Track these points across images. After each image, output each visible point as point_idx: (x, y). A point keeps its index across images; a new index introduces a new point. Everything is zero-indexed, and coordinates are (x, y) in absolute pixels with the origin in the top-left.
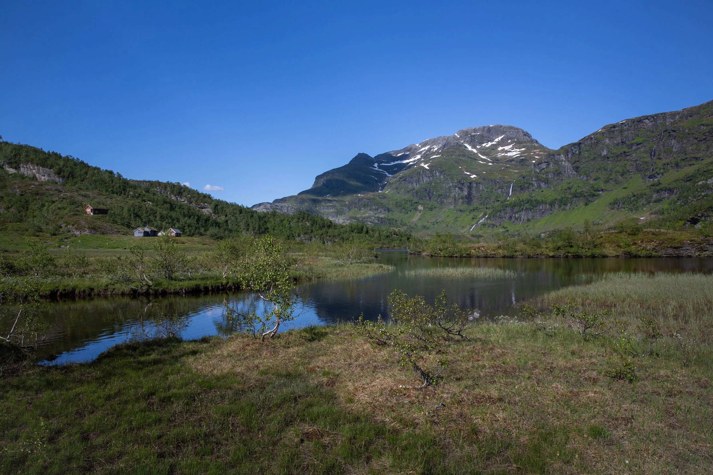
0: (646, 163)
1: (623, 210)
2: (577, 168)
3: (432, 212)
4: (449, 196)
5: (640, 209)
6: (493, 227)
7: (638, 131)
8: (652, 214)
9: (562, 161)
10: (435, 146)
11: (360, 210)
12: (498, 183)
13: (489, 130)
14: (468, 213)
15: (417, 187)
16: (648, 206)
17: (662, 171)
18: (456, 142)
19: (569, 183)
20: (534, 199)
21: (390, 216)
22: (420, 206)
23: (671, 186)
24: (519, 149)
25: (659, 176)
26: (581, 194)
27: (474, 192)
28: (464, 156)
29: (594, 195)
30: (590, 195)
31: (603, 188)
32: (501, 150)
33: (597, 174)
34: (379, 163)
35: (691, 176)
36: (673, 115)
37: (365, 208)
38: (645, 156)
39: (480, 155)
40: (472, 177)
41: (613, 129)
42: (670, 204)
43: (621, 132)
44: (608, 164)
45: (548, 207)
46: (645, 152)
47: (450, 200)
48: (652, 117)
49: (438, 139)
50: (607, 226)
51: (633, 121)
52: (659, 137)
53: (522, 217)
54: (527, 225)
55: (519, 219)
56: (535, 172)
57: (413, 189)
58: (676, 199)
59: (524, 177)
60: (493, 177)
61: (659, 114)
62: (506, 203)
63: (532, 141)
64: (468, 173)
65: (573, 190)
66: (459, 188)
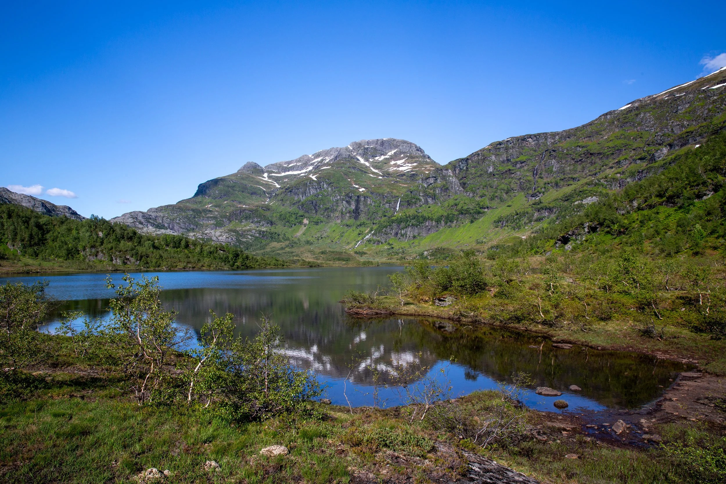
0: (529, 181)
1: (506, 228)
2: (465, 184)
3: (318, 227)
4: (336, 210)
5: (522, 227)
6: (378, 244)
7: (523, 149)
8: (533, 233)
9: (450, 176)
10: (327, 158)
11: (241, 222)
12: (386, 197)
13: (383, 143)
14: (354, 228)
15: (303, 199)
16: (529, 225)
17: (543, 190)
18: (348, 153)
19: (456, 200)
20: (420, 214)
21: (273, 230)
22: (305, 219)
23: (551, 205)
24: (411, 163)
25: (540, 195)
26: (467, 211)
27: (362, 207)
28: (354, 168)
29: (479, 213)
30: (475, 213)
31: (489, 205)
32: (394, 164)
33: (483, 191)
34: (270, 172)
35: (569, 196)
36: (554, 135)
37: (246, 220)
38: (528, 174)
39: (372, 168)
40: (361, 190)
41: (499, 146)
42: (550, 223)
43: (507, 149)
44: (494, 181)
45: (434, 223)
46: (528, 170)
47: (337, 214)
48: (535, 136)
49: (331, 150)
50: (490, 244)
51: (518, 139)
52: (541, 156)
53: (408, 233)
54: (412, 242)
55: (405, 236)
56: (423, 187)
57: (299, 201)
58: (555, 218)
59: (411, 192)
60: (381, 191)
61: (541, 134)
62: (393, 218)
63: (424, 156)
64: (357, 186)
65: (459, 207)
66: (347, 202)
